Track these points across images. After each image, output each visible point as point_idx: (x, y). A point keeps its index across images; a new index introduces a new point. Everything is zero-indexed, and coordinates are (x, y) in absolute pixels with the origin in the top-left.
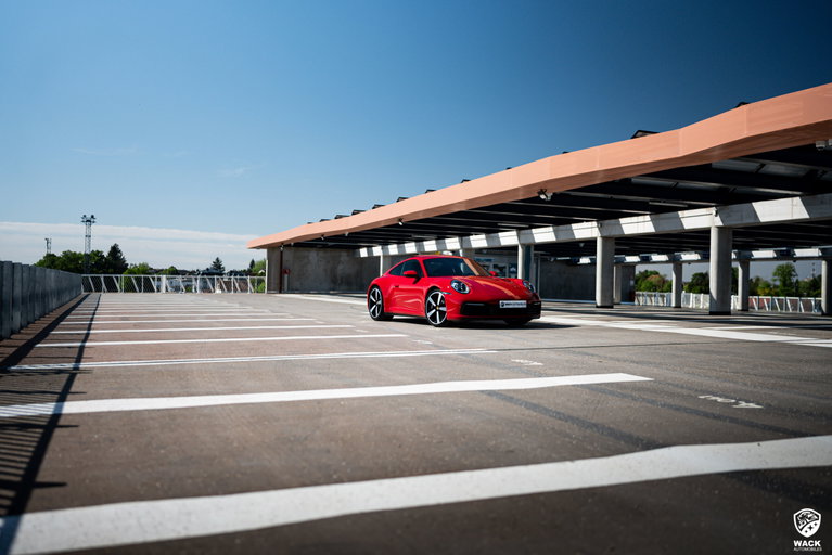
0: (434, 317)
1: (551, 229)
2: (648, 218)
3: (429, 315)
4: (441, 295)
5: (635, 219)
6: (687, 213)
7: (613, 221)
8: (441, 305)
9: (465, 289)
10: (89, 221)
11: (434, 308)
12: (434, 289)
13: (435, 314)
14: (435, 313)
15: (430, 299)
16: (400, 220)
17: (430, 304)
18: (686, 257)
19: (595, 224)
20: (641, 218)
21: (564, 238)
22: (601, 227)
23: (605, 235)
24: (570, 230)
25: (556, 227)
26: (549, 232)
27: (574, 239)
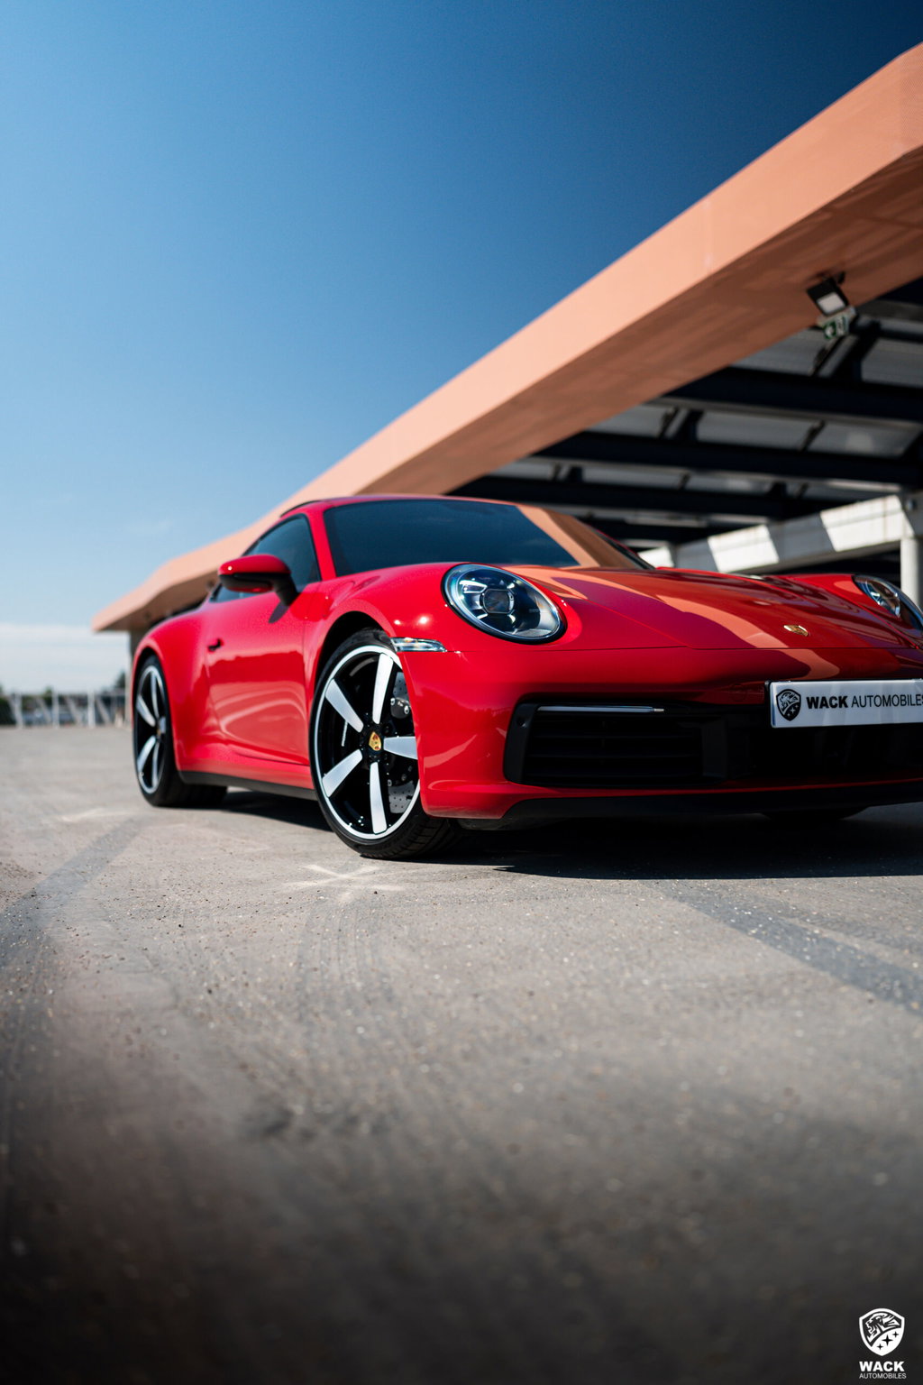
0: (353, 797)
1: (763, 531)
3: (330, 783)
4: (387, 661)
8: (395, 724)
9: (528, 614)
11: (357, 741)
12: (352, 627)
13: (358, 779)
14: (360, 774)
15: (332, 692)
17: (331, 718)
19: (894, 502)
24: (822, 529)
25: (776, 528)
26: (756, 542)
27: (832, 551)
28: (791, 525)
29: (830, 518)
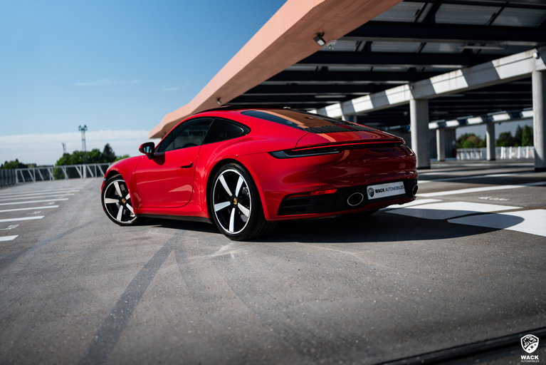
1: (368, 97)
2: (459, 73)
5: (446, 76)
6: (502, 61)
7: (424, 82)
10: (83, 129)
16: (219, 99)
18: (497, 118)
19: (407, 87)
20: (452, 74)
21: (381, 105)
22: (413, 90)
23: (418, 96)
24: (385, 96)
25: (372, 96)
26: (366, 101)
27: (389, 104)
28: (377, 95)
29: (388, 92)
